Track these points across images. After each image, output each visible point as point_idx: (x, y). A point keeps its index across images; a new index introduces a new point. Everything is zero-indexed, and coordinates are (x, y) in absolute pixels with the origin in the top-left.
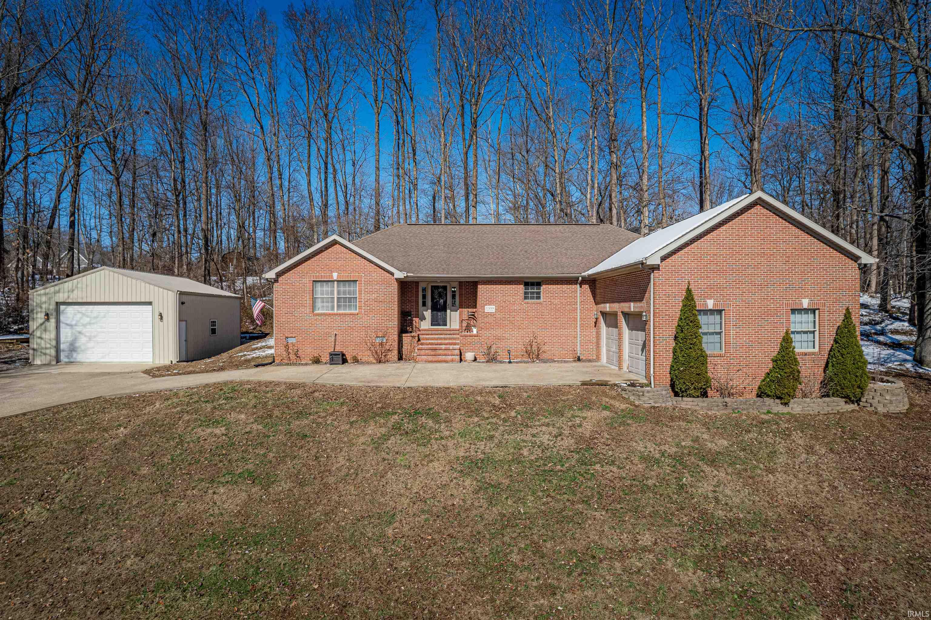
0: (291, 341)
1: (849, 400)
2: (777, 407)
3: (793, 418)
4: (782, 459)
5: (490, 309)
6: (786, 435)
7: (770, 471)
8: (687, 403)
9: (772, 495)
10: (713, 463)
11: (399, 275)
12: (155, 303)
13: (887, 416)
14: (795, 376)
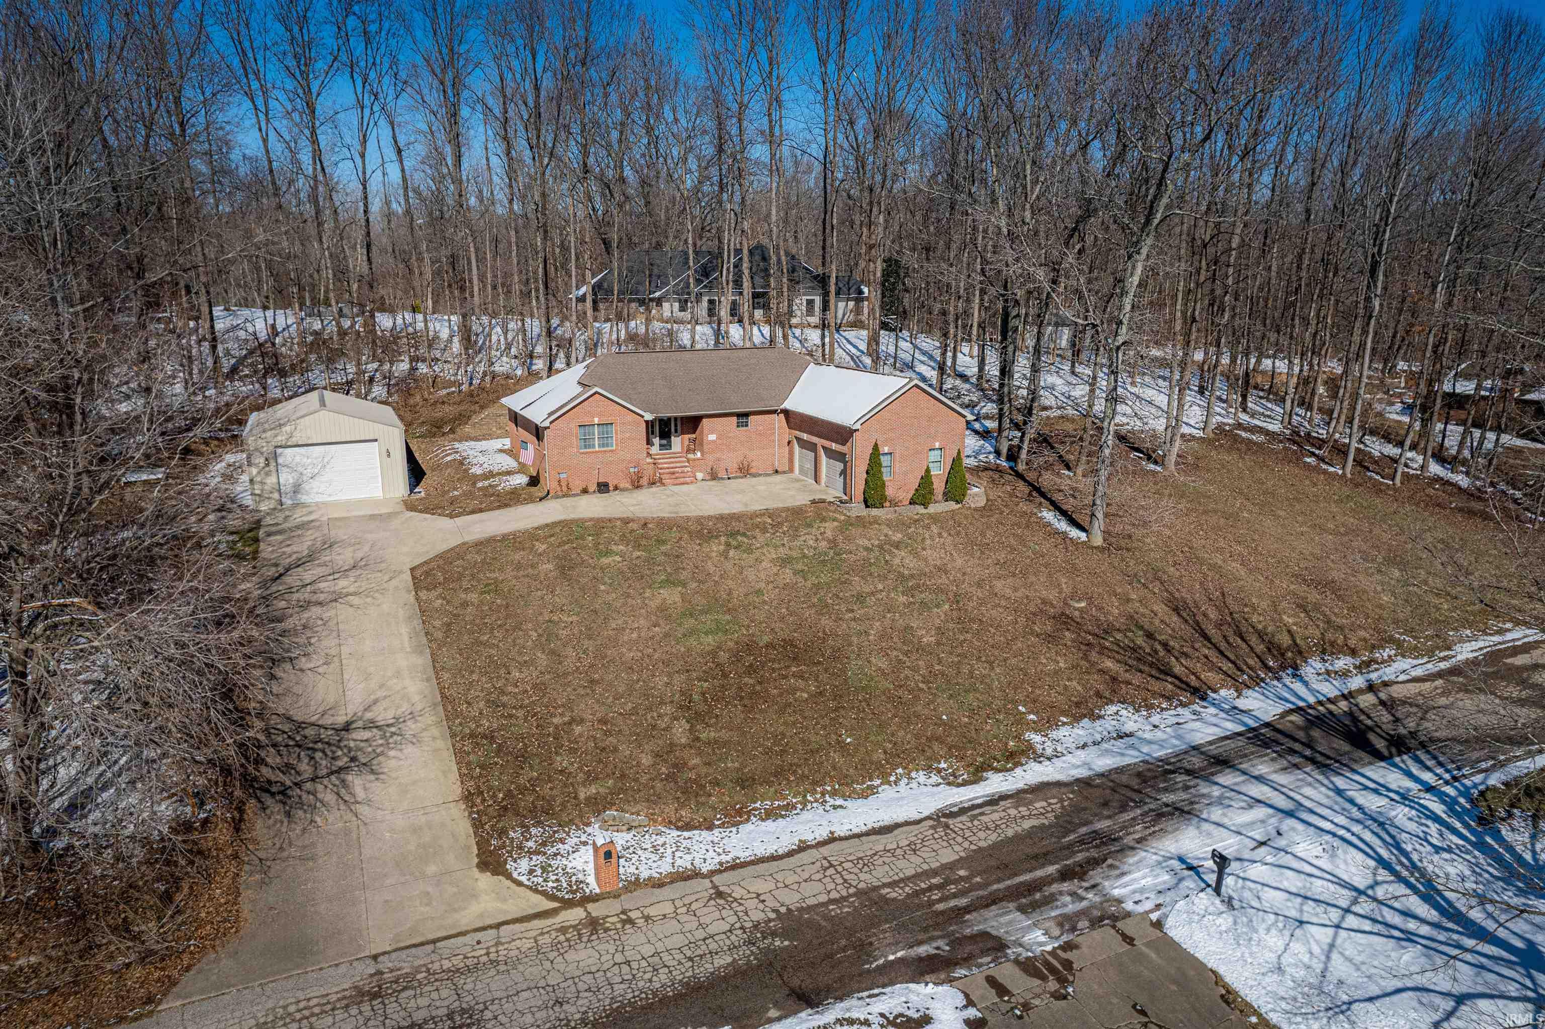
0: (563, 476)
1: (957, 502)
2: (920, 509)
3: (931, 516)
4: (928, 542)
5: (712, 437)
6: (928, 527)
7: (924, 549)
8: (874, 512)
9: (926, 560)
10: (897, 547)
11: (649, 417)
12: (381, 440)
13: (976, 509)
14: (931, 492)
